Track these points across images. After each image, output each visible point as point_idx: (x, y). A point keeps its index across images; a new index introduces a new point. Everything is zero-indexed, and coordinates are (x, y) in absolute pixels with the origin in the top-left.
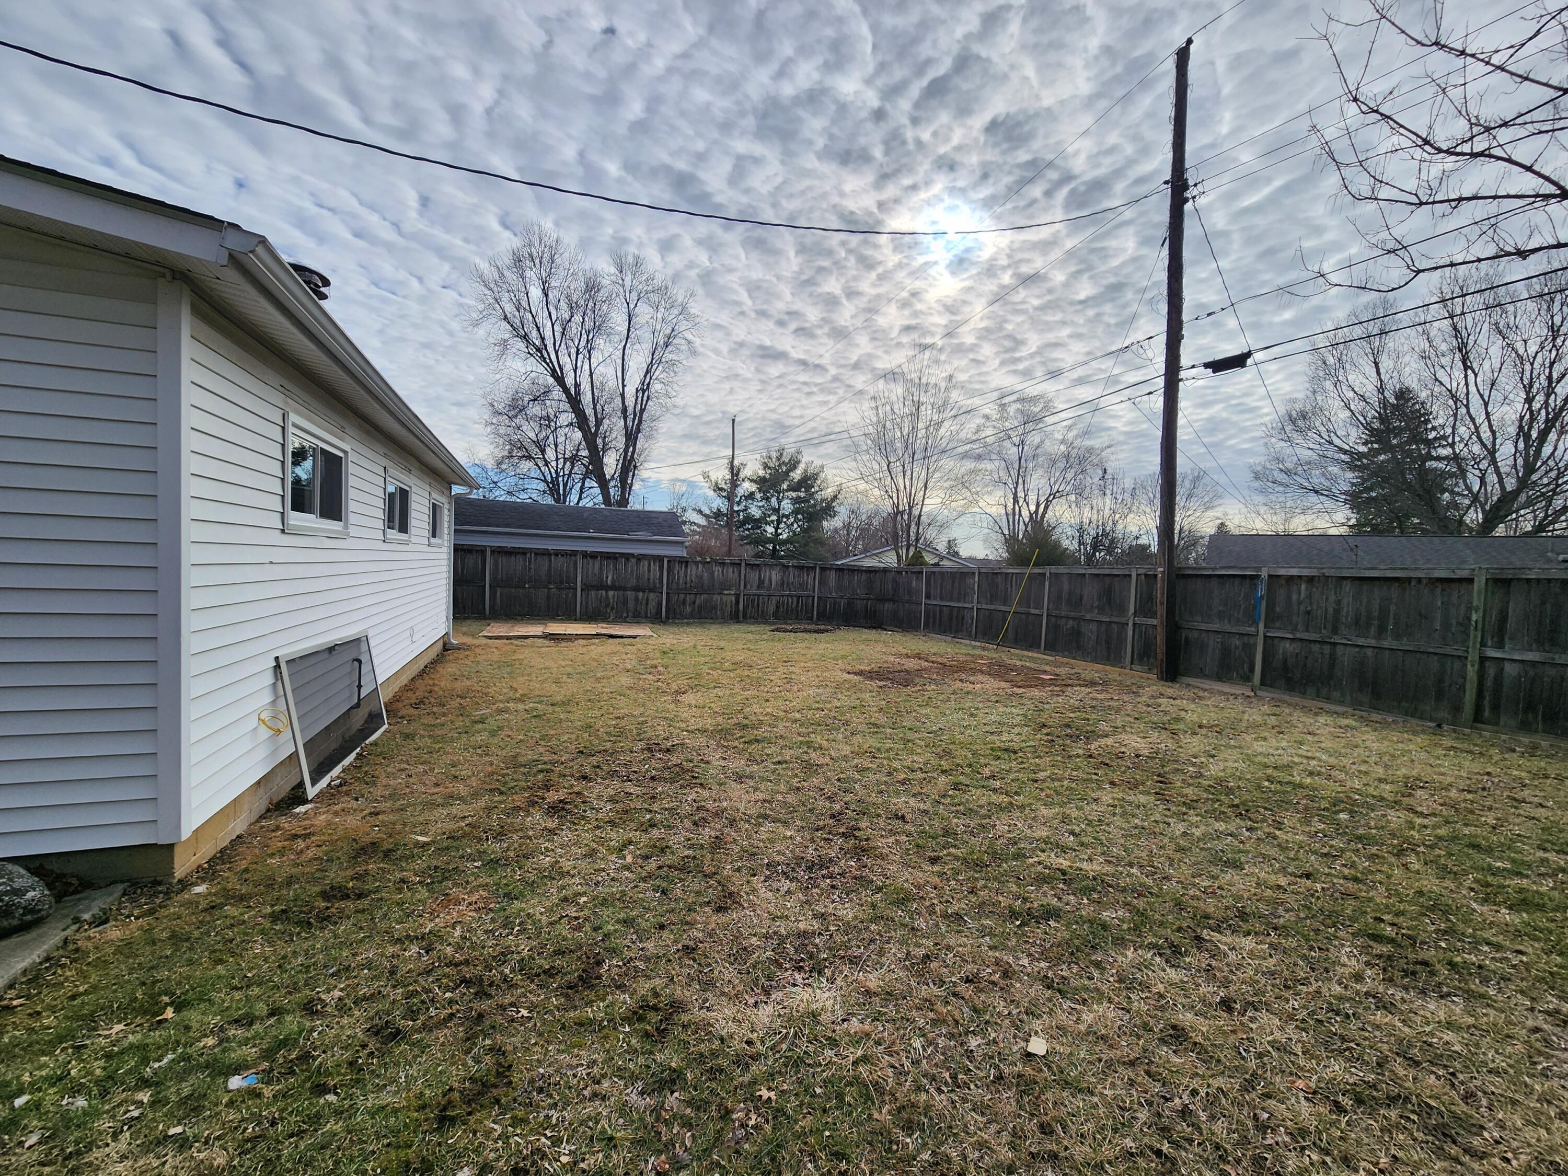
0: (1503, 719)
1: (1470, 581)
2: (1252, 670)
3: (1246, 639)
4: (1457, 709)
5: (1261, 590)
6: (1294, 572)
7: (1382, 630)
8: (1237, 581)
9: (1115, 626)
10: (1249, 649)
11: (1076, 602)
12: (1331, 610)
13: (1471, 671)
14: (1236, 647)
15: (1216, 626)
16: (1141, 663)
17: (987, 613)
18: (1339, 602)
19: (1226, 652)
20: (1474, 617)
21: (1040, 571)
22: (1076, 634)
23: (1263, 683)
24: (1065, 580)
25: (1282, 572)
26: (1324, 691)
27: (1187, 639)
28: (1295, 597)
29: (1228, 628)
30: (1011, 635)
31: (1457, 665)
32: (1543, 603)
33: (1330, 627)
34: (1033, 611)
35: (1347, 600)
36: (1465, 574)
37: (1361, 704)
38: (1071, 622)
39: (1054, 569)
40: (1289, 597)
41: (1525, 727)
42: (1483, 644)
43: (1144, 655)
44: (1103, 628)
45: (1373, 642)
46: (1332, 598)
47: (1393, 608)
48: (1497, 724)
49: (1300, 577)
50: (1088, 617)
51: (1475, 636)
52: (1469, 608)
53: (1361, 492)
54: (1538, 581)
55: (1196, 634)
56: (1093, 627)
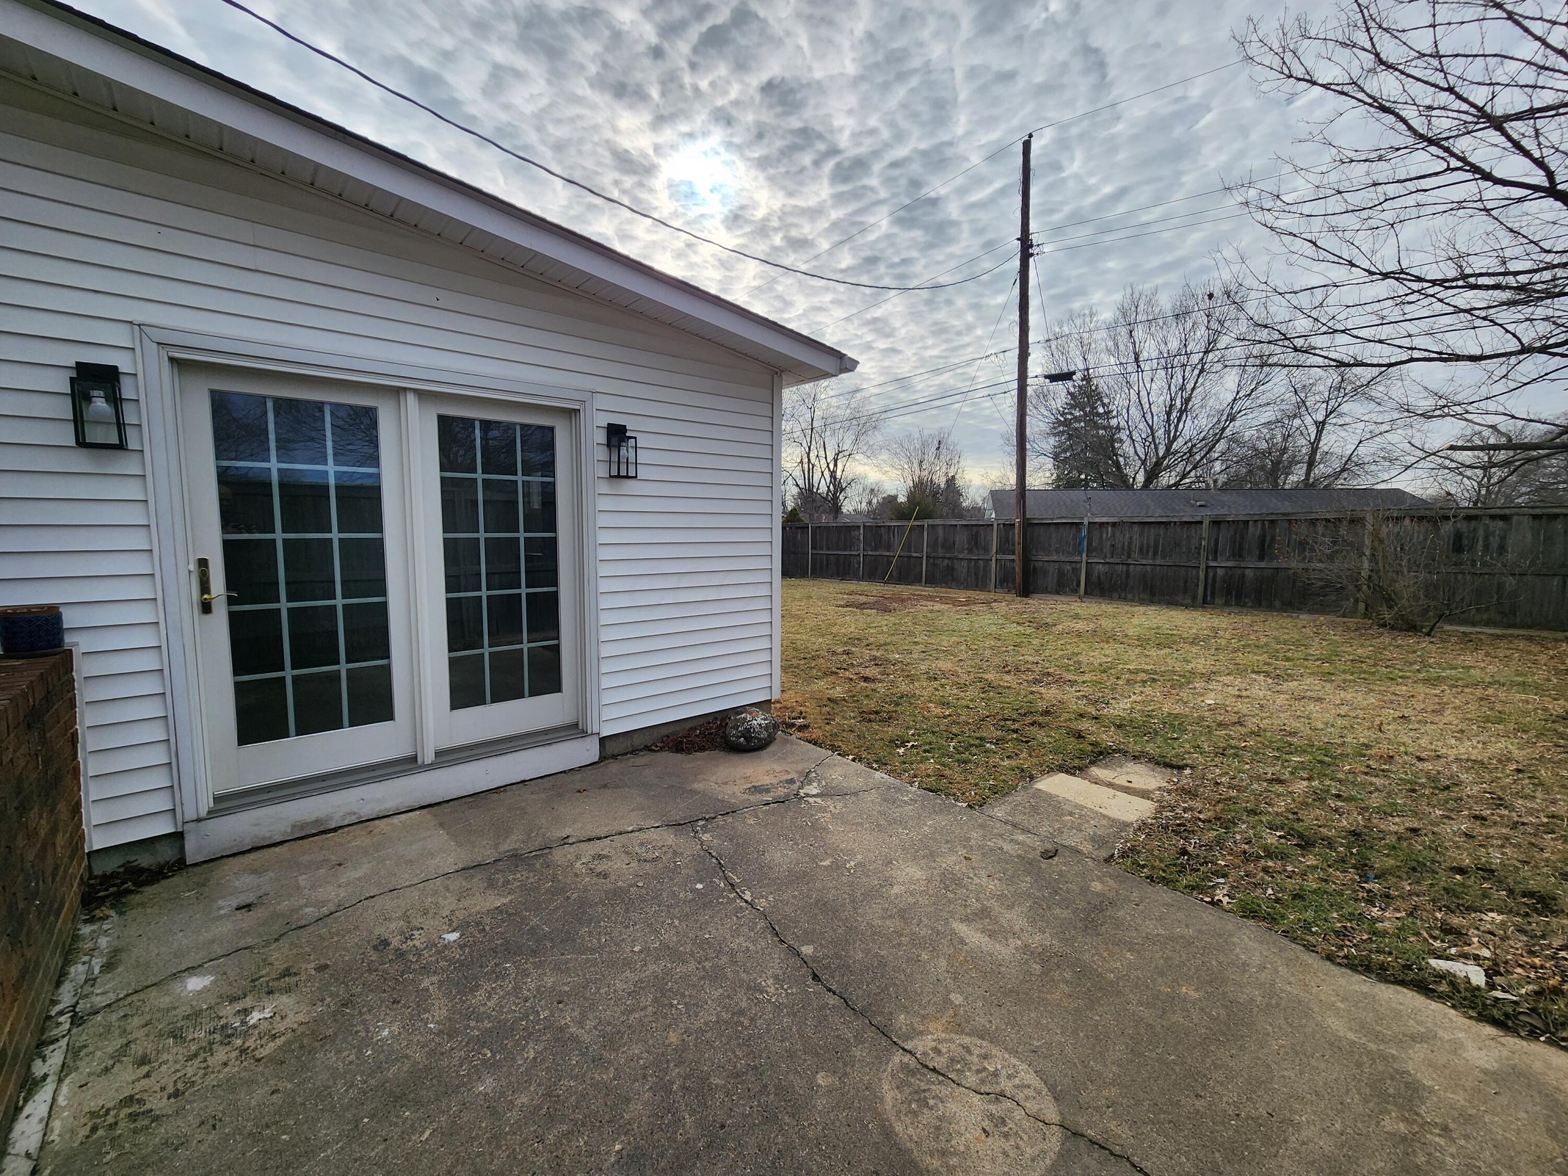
0: (1217, 600)
1: (1201, 523)
2: (1078, 585)
3: (1074, 565)
4: (1194, 598)
5: (1084, 532)
6: (1104, 520)
7: (1155, 553)
8: (1068, 526)
9: (981, 562)
10: (1076, 571)
11: (949, 546)
12: (1126, 543)
13: (1202, 575)
14: (1068, 571)
15: (1055, 558)
16: (1002, 587)
17: (873, 558)
18: (1131, 538)
19: (1061, 574)
20: (1203, 544)
21: (919, 523)
22: (951, 570)
23: (1086, 593)
24: (941, 531)
25: (1097, 520)
26: (1123, 595)
27: (1035, 568)
28: (1104, 535)
29: (1063, 558)
30: (895, 574)
31: (1194, 571)
32: (1236, 534)
33: (1126, 554)
34: (914, 555)
35: (1136, 537)
36: (1199, 519)
37: (1144, 600)
38: (946, 561)
39: (931, 522)
40: (1101, 536)
41: (1227, 604)
42: (1207, 559)
43: (1005, 582)
44: (973, 563)
45: (1151, 562)
46: (1127, 536)
47: (1161, 540)
48: (1213, 604)
49: (1108, 523)
50: (961, 556)
51: (1203, 554)
52: (1201, 539)
53: (1060, 453)
54: (1233, 521)
55: (1041, 564)
56: (964, 563)
